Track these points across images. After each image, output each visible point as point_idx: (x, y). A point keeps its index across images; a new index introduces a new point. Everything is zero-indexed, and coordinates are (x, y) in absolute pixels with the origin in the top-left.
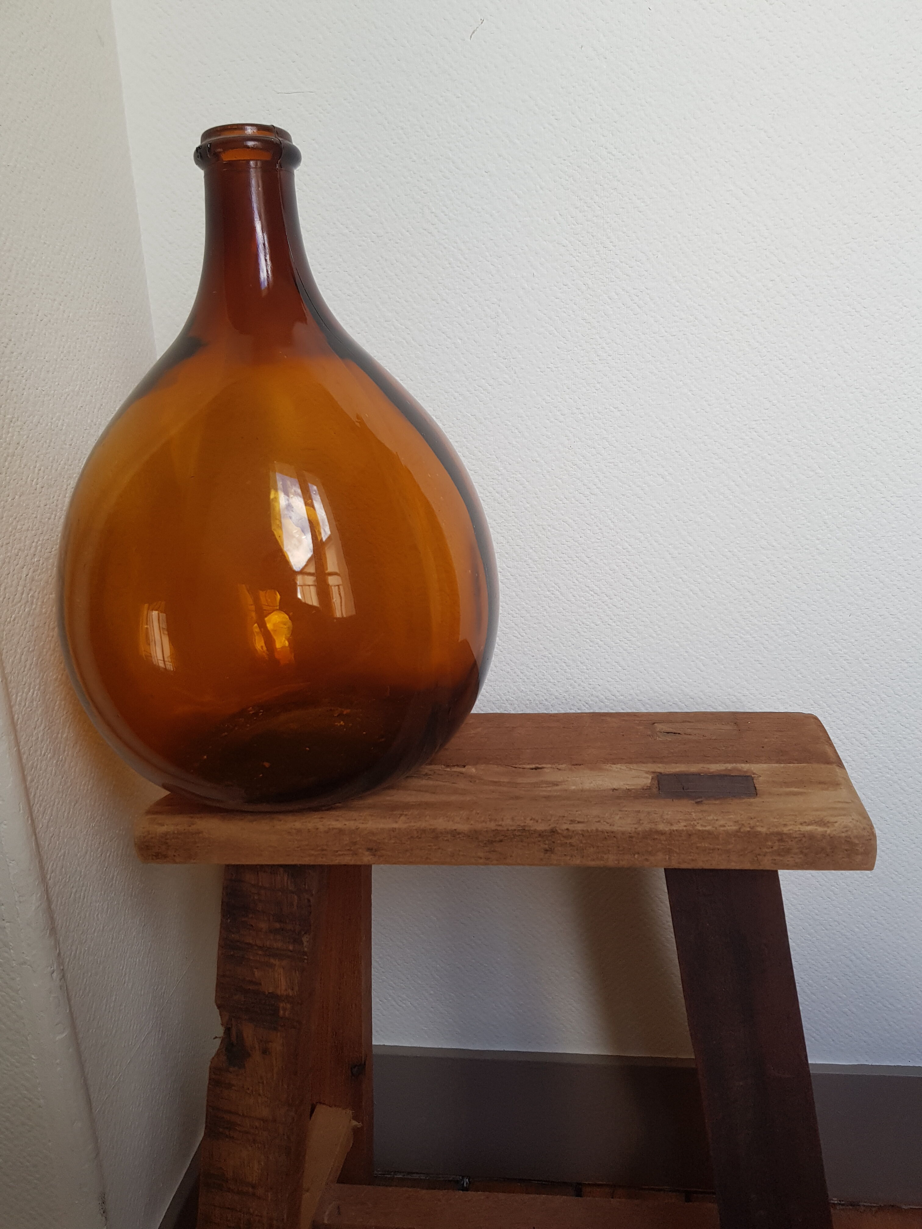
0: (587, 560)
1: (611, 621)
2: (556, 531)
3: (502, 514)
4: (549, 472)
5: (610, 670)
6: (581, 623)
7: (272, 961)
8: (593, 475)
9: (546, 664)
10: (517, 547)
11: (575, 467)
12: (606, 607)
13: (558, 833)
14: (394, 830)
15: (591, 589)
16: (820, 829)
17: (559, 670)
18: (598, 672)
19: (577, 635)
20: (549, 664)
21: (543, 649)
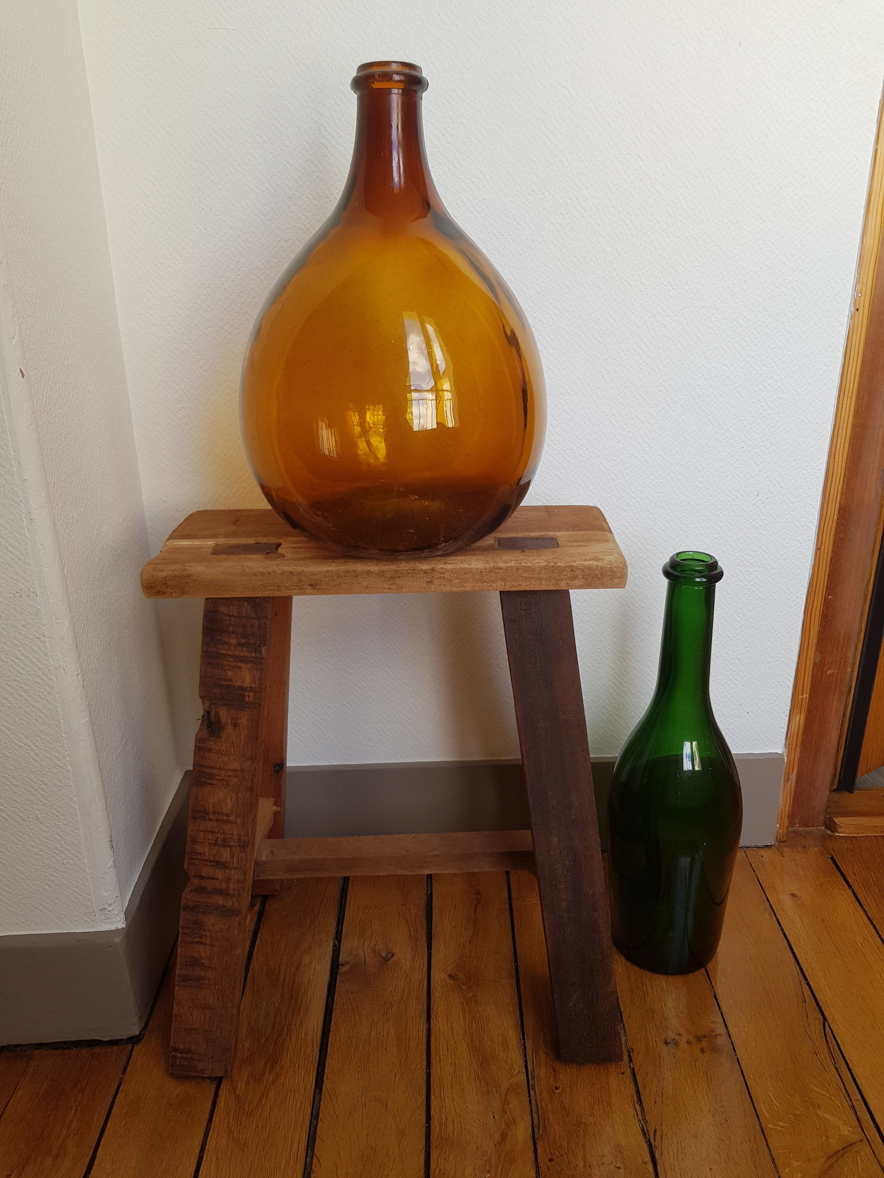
7: (240, 664)
13: (436, 571)
14: (328, 571)
16: (595, 563)
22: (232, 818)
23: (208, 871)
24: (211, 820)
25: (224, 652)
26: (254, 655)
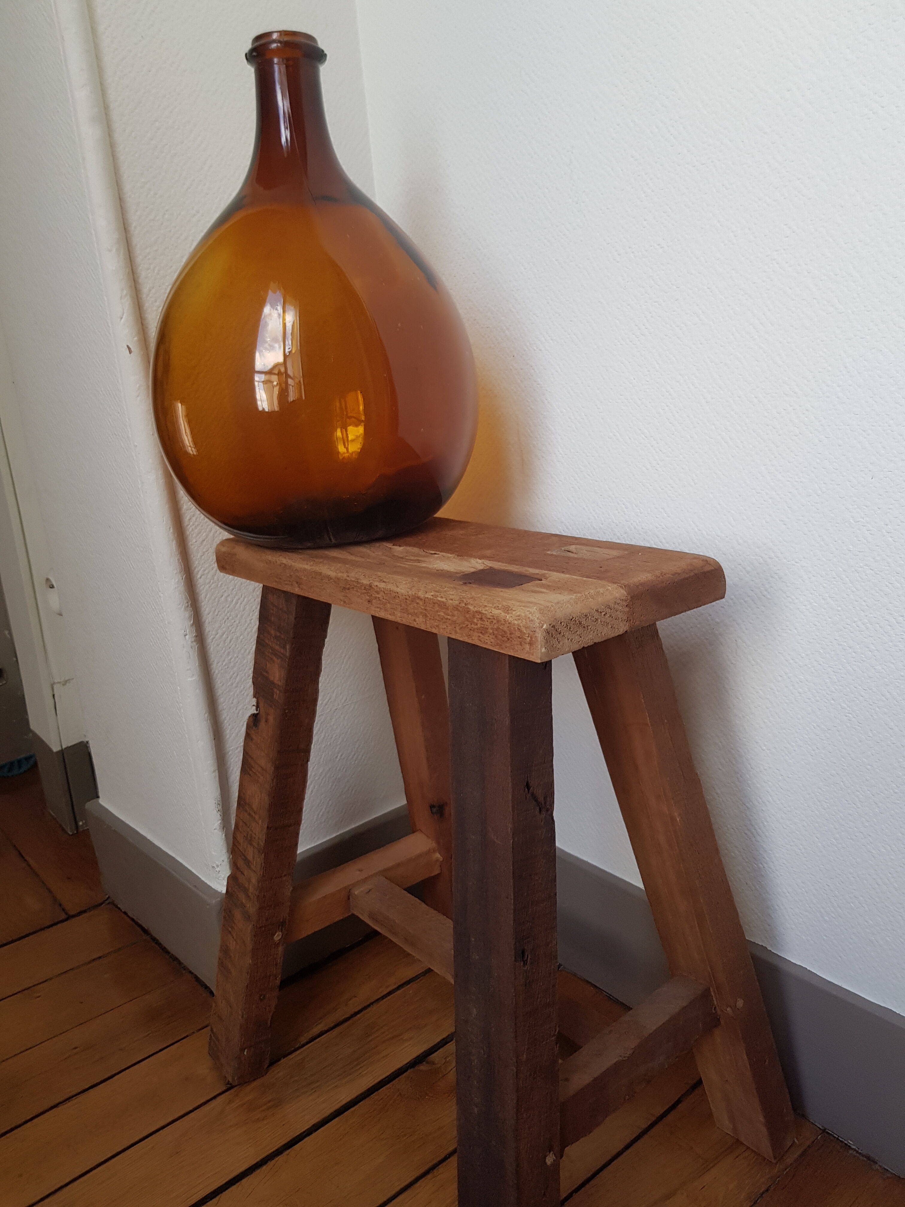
0: (639, 403)
2: (616, 373)
7: (274, 658)
8: (643, 315)
9: (610, 504)
11: (629, 307)
12: (654, 451)
15: (643, 432)
19: (633, 478)
20: (613, 504)
22: (257, 817)
23: (241, 863)
24: (246, 811)
25: (267, 641)
26: (282, 651)
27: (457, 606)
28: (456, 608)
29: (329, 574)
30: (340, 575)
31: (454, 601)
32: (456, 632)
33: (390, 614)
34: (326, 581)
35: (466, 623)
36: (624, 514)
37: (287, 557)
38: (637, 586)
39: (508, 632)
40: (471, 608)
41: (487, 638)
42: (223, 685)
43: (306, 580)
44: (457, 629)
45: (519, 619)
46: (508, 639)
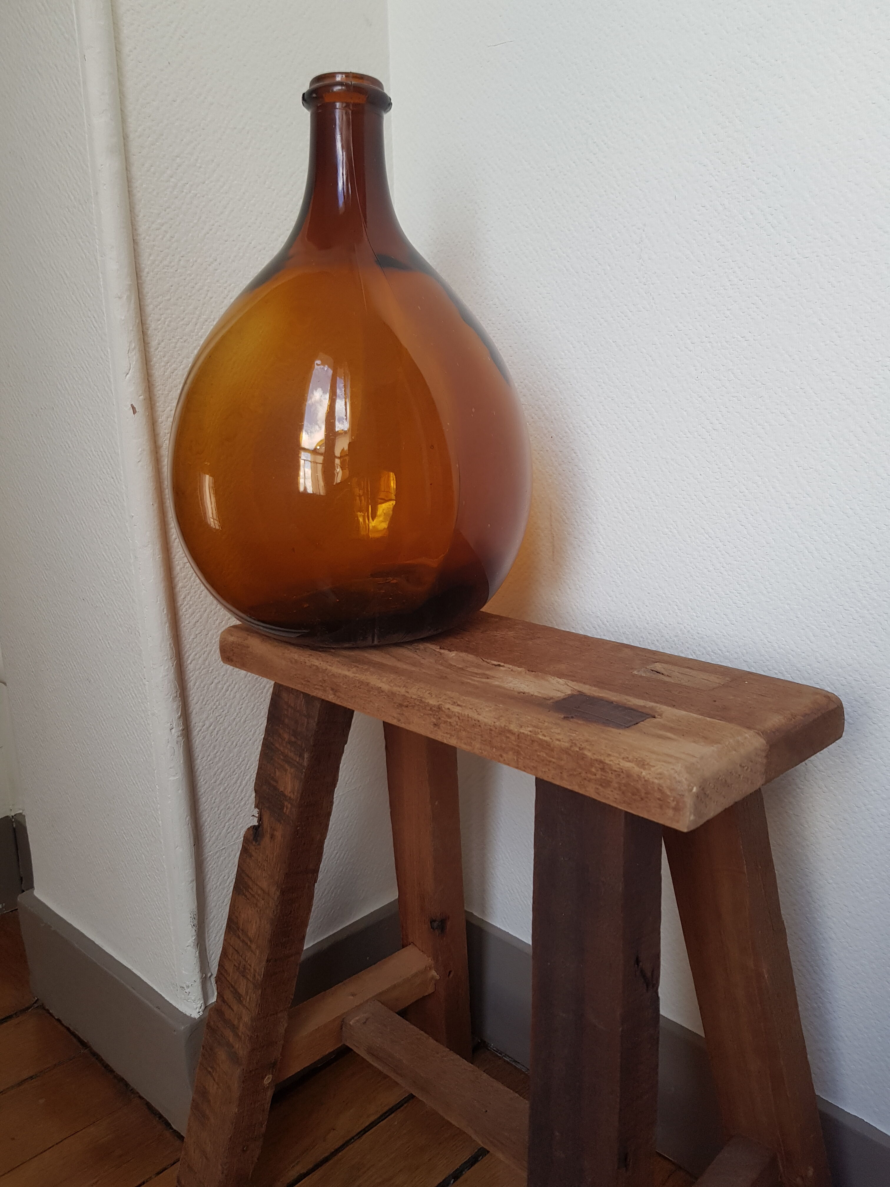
0: (705, 500)
1: (722, 568)
2: (678, 466)
3: (632, 443)
4: (676, 403)
5: (719, 622)
6: (694, 567)
7: (286, 766)
8: (717, 408)
9: (659, 603)
10: (642, 478)
11: (700, 399)
12: (719, 553)
15: (706, 532)
17: (671, 612)
18: (706, 622)
19: (690, 579)
20: (662, 604)
21: (658, 588)
22: (253, 946)
23: (228, 995)
24: (239, 937)
25: (277, 745)
26: (298, 760)
27: (568, 749)
28: (566, 751)
29: (380, 686)
30: (395, 689)
31: (563, 743)
32: (562, 778)
33: (465, 744)
34: (375, 694)
35: (580, 770)
36: (676, 615)
37: (320, 659)
38: (774, 732)
39: (643, 791)
40: (589, 754)
41: (610, 793)
42: (206, 783)
43: (346, 688)
44: (565, 775)
45: (660, 778)
46: (642, 799)
